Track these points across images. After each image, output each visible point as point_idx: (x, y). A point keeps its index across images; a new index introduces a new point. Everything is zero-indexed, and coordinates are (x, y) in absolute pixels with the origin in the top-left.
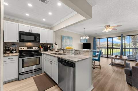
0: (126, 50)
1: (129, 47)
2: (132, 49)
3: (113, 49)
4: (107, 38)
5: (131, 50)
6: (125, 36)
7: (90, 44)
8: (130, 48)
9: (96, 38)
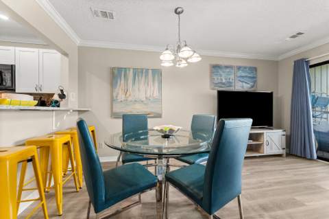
9: (312, 63)
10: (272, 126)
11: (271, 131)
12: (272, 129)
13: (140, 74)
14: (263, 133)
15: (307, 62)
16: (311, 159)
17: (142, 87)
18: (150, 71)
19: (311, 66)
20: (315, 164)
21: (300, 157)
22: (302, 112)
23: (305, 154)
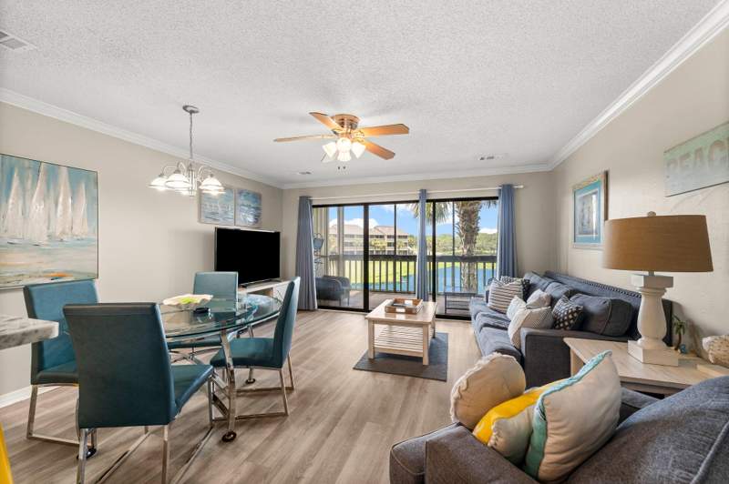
0: (441, 265)
1: (449, 253)
2: (463, 259)
3: (398, 263)
4: (366, 205)
5: (457, 264)
6: (434, 201)
7: (275, 238)
8: (454, 259)
9: (314, 204)
10: (278, 276)
11: (281, 284)
12: (280, 281)
13: (30, 174)
14: (272, 288)
15: (311, 201)
16: (314, 310)
17: (37, 208)
18: (64, 173)
19: (314, 206)
20: (316, 314)
21: (305, 310)
22: (307, 259)
23: (309, 307)
